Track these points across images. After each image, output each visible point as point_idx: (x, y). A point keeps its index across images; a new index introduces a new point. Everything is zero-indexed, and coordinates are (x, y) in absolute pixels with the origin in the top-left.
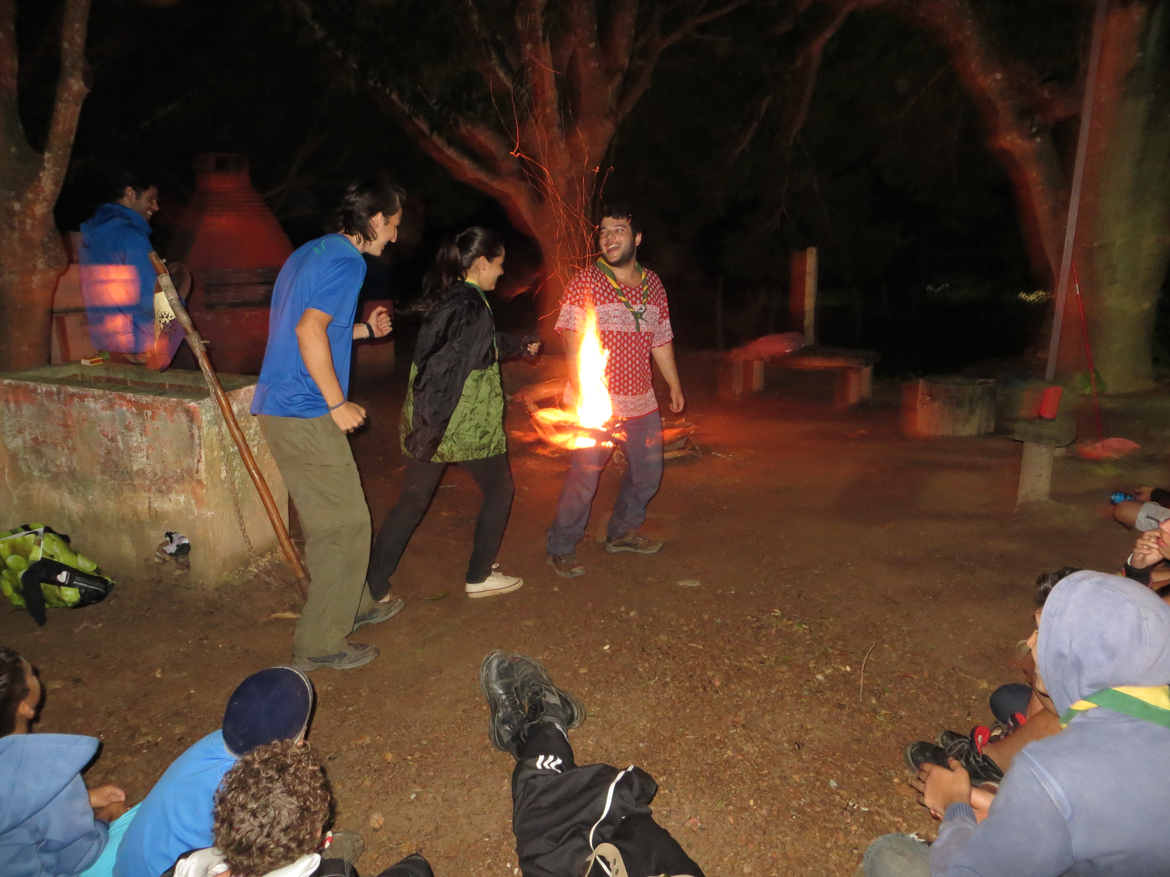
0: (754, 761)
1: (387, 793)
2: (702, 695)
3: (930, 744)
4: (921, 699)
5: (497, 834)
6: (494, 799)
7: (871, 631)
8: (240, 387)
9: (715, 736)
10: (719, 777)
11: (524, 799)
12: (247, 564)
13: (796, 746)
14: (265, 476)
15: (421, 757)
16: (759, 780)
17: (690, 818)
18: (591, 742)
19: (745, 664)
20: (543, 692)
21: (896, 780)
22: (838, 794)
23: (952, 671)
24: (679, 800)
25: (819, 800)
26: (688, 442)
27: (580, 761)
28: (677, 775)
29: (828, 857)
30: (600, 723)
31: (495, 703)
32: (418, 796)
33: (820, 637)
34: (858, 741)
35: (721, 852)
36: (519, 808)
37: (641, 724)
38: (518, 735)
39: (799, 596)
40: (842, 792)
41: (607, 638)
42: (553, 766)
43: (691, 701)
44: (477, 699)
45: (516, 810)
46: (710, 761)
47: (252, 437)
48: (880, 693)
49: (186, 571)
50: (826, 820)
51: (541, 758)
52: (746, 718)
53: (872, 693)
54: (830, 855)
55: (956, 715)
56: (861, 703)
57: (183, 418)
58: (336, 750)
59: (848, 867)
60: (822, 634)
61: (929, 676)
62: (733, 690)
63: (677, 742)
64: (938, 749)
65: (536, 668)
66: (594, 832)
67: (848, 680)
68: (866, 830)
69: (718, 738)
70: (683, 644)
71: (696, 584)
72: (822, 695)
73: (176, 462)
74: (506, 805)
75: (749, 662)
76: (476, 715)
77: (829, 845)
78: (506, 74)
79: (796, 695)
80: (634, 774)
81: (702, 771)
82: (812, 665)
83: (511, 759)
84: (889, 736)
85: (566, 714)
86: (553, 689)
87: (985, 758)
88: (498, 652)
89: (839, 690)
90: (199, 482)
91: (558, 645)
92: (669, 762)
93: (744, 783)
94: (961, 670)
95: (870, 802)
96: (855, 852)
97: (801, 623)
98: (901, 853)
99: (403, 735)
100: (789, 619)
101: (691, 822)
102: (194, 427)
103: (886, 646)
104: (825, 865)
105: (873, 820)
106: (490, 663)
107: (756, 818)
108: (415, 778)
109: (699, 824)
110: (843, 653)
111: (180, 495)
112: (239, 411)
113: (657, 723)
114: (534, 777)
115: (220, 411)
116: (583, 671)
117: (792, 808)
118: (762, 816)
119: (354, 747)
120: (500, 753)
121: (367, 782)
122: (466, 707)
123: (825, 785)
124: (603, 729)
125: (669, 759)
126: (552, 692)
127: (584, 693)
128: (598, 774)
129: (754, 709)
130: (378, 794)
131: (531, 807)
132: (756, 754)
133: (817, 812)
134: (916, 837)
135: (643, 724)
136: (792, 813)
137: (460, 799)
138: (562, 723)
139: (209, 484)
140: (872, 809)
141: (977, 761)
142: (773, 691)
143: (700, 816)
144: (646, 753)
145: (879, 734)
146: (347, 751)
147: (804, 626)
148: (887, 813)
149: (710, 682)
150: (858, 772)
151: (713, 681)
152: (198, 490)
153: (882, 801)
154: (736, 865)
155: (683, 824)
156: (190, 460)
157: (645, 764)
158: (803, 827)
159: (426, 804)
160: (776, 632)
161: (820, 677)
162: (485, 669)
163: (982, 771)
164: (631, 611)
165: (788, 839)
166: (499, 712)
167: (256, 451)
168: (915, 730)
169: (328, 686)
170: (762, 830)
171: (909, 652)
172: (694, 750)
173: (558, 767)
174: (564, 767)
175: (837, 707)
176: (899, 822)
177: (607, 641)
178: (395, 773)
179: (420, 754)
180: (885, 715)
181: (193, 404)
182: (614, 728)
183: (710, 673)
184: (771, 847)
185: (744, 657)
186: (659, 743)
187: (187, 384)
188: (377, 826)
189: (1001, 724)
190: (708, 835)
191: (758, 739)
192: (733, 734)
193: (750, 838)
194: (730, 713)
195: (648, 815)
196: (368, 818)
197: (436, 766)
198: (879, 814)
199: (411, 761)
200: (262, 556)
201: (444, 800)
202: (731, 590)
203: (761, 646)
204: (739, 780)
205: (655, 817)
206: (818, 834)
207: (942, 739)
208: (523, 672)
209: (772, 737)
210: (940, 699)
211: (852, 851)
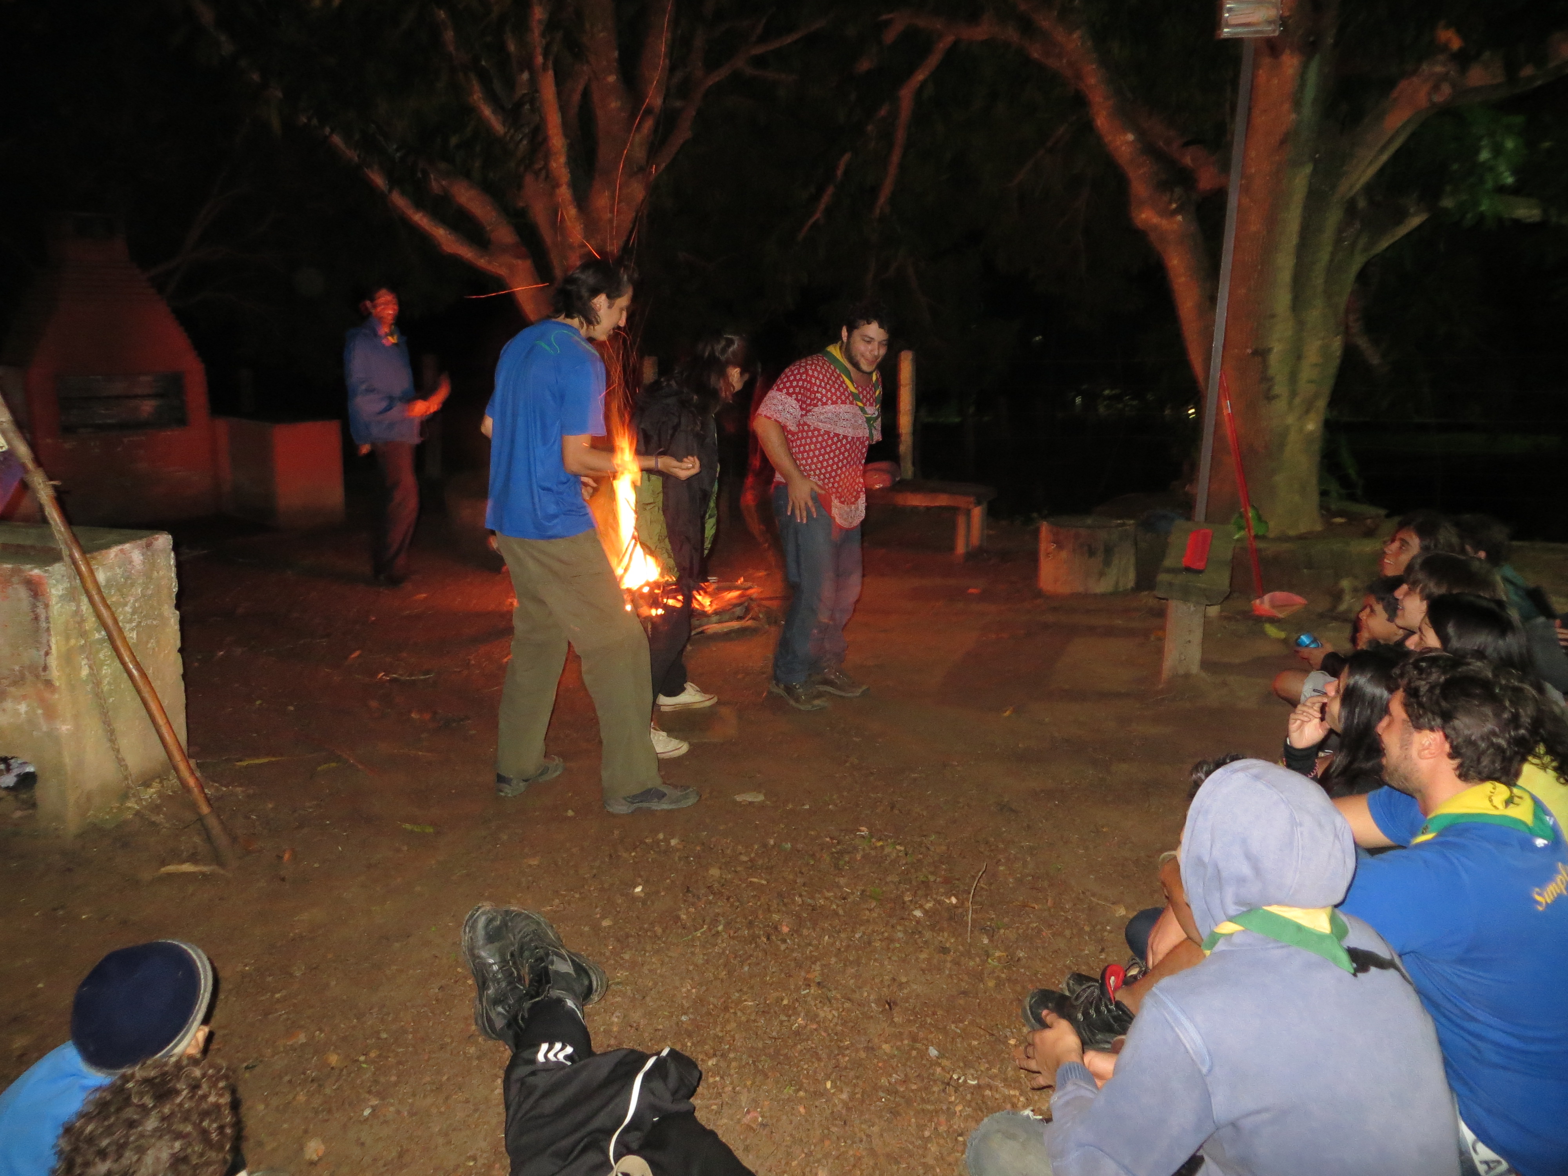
0: (832, 1030)
1: (330, 1111)
2: (765, 946)
3: (1053, 992)
4: (1044, 934)
5: (485, 1155)
6: (482, 1107)
7: (982, 850)
8: (108, 546)
9: (782, 1000)
10: (786, 1055)
11: (520, 1105)
12: (125, 797)
13: (887, 1006)
14: (150, 672)
15: (379, 1056)
16: (838, 1055)
17: (748, 1112)
18: (616, 1020)
19: (822, 902)
20: (551, 957)
21: (1012, 1042)
22: (939, 1065)
23: (1082, 896)
24: (734, 1089)
25: (916, 1074)
26: (748, 610)
27: (601, 1046)
28: (732, 1055)
29: (926, 1148)
30: (629, 993)
31: (483, 976)
32: (374, 1111)
33: (919, 860)
34: (965, 993)
35: (788, 1154)
36: (513, 1120)
37: (684, 990)
38: (515, 1018)
39: (892, 808)
40: (945, 1062)
41: (640, 876)
42: (561, 1056)
43: (751, 956)
44: (459, 970)
45: (510, 1120)
46: (774, 1034)
47: (129, 616)
48: (993, 930)
49: (31, 811)
50: (923, 1100)
51: (545, 1047)
52: (822, 974)
53: (983, 930)
54: (929, 1145)
55: (1087, 952)
56: (970, 945)
57: (23, 593)
58: (255, 1055)
59: (951, 1159)
60: (921, 856)
61: (1054, 903)
62: (806, 937)
63: (732, 1011)
64: (1063, 997)
65: (538, 924)
66: (616, 1142)
67: (954, 917)
68: (975, 1110)
69: (785, 1002)
70: (740, 880)
71: (760, 798)
72: (920, 938)
73: (13, 655)
74: (499, 1114)
75: (827, 899)
76: (457, 993)
77: (927, 1134)
78: (494, 112)
79: (887, 938)
80: (669, 1060)
81: (764, 1047)
82: (907, 898)
83: (506, 1050)
84: (1004, 985)
85: (582, 984)
86: (563, 952)
87: (1118, 1005)
88: (487, 906)
89: (942, 930)
90: (49, 683)
91: (572, 890)
92: (721, 1040)
93: (819, 1059)
94: (1094, 895)
95: (979, 1073)
96: (960, 1139)
97: (895, 843)
98: (1012, 1137)
99: (354, 1028)
100: (880, 840)
101: (748, 1117)
102: (38, 604)
103: (1001, 868)
104: (923, 1160)
105: (983, 1096)
106: (476, 921)
107: (835, 1105)
108: (370, 1086)
109: (760, 1119)
110: (947, 881)
111: (19, 703)
112: (108, 581)
113: (704, 988)
114: (533, 1073)
115: (78, 581)
116: (606, 923)
117: (881, 1087)
118: (842, 1101)
119: (282, 1049)
120: (490, 1043)
121: (302, 1098)
122: (443, 982)
123: (923, 1054)
124: (633, 999)
125: (720, 1034)
126: (561, 957)
127: (608, 954)
128: (620, 1064)
129: (833, 960)
130: (317, 1113)
131: (528, 1116)
132: (835, 1020)
133: (913, 1091)
134: (1031, 1114)
135: (687, 989)
136: (881, 1094)
137: (434, 1111)
138: (575, 997)
139: (63, 687)
140: (982, 1082)
141: (1109, 1011)
142: (857, 936)
143: (762, 1108)
144: (690, 1028)
145: (991, 984)
146: (273, 1056)
147: (898, 847)
148: (1000, 1084)
149: (776, 928)
150: (965, 1035)
151: (779, 927)
152: (47, 695)
153: (995, 1071)
154: (808, 1169)
155: (739, 1121)
156: (34, 652)
157: (689, 1044)
158: (895, 1113)
159: (386, 1122)
160: (863, 857)
161: (918, 913)
162: (467, 930)
163: (1116, 1022)
164: (672, 838)
165: (875, 1129)
166: (488, 988)
167: (135, 636)
168: (1036, 975)
169: (246, 966)
170: (841, 1120)
171: (1028, 875)
172: (755, 1021)
173: (567, 1057)
174: (576, 1058)
175: (940, 952)
176: (1015, 1096)
177: (639, 880)
178: (341, 1082)
179: (378, 1053)
180: (1000, 957)
181: (36, 572)
182: (648, 999)
183: (776, 917)
184: (854, 1142)
185: (820, 892)
186: (709, 1014)
187: (28, 542)
188: (315, 1157)
189: (1138, 960)
190: (772, 1132)
191: (836, 999)
192: (805, 996)
193: (826, 1131)
194: (801, 967)
195: (690, 1113)
196: (301, 1148)
197: (401, 1067)
198: (990, 1087)
199: (364, 1062)
200: (147, 784)
201: (412, 1114)
202: (804, 805)
203: (843, 876)
204: (812, 1056)
205: (700, 1116)
206: (913, 1120)
207: (1068, 985)
208: (520, 931)
209: (856, 996)
210: (1068, 933)
211: (956, 1139)
